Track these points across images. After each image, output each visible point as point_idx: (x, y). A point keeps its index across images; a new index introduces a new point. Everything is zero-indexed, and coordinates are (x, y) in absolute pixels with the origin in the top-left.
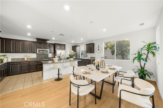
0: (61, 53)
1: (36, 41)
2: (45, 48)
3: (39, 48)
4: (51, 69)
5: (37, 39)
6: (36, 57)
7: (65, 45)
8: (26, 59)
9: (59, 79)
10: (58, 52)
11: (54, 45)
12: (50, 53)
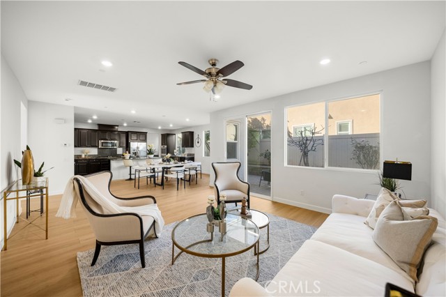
0: (138, 148)
1: (96, 128)
2: (112, 140)
3: (102, 139)
4: (120, 168)
5: (100, 125)
6: (96, 153)
7: (145, 134)
8: (83, 156)
9: (130, 179)
10: (134, 145)
11: (127, 134)
12: (120, 147)
